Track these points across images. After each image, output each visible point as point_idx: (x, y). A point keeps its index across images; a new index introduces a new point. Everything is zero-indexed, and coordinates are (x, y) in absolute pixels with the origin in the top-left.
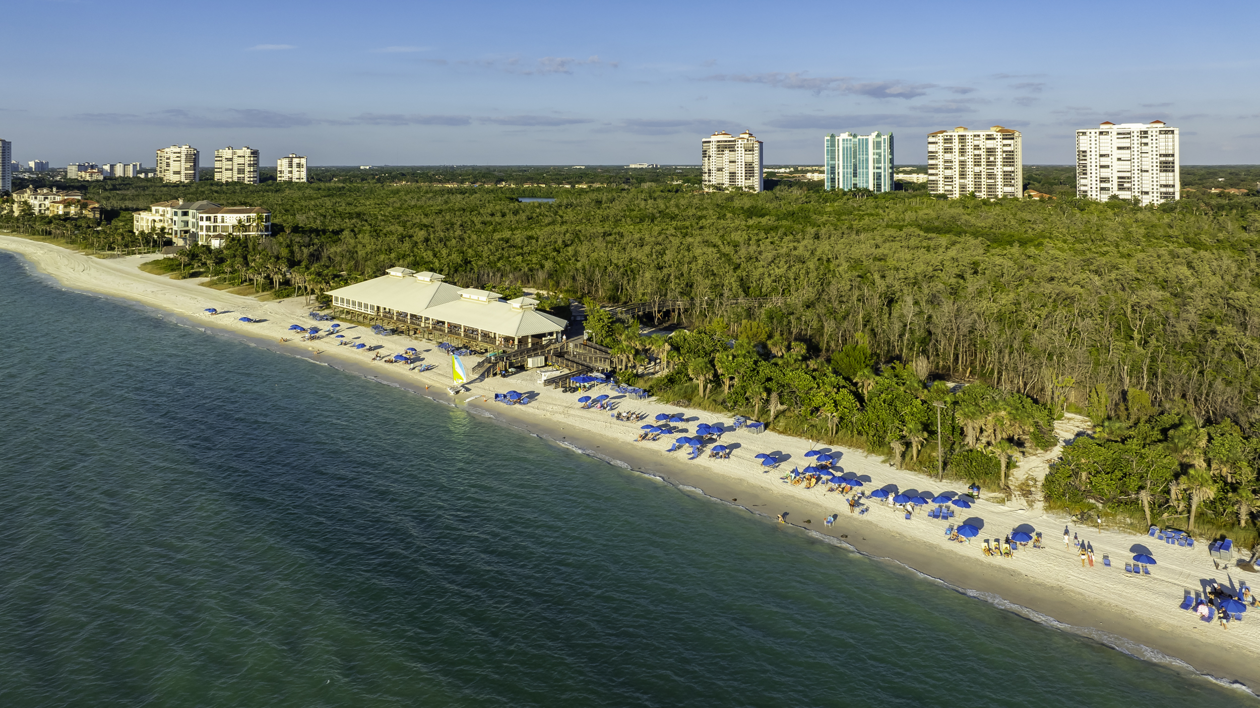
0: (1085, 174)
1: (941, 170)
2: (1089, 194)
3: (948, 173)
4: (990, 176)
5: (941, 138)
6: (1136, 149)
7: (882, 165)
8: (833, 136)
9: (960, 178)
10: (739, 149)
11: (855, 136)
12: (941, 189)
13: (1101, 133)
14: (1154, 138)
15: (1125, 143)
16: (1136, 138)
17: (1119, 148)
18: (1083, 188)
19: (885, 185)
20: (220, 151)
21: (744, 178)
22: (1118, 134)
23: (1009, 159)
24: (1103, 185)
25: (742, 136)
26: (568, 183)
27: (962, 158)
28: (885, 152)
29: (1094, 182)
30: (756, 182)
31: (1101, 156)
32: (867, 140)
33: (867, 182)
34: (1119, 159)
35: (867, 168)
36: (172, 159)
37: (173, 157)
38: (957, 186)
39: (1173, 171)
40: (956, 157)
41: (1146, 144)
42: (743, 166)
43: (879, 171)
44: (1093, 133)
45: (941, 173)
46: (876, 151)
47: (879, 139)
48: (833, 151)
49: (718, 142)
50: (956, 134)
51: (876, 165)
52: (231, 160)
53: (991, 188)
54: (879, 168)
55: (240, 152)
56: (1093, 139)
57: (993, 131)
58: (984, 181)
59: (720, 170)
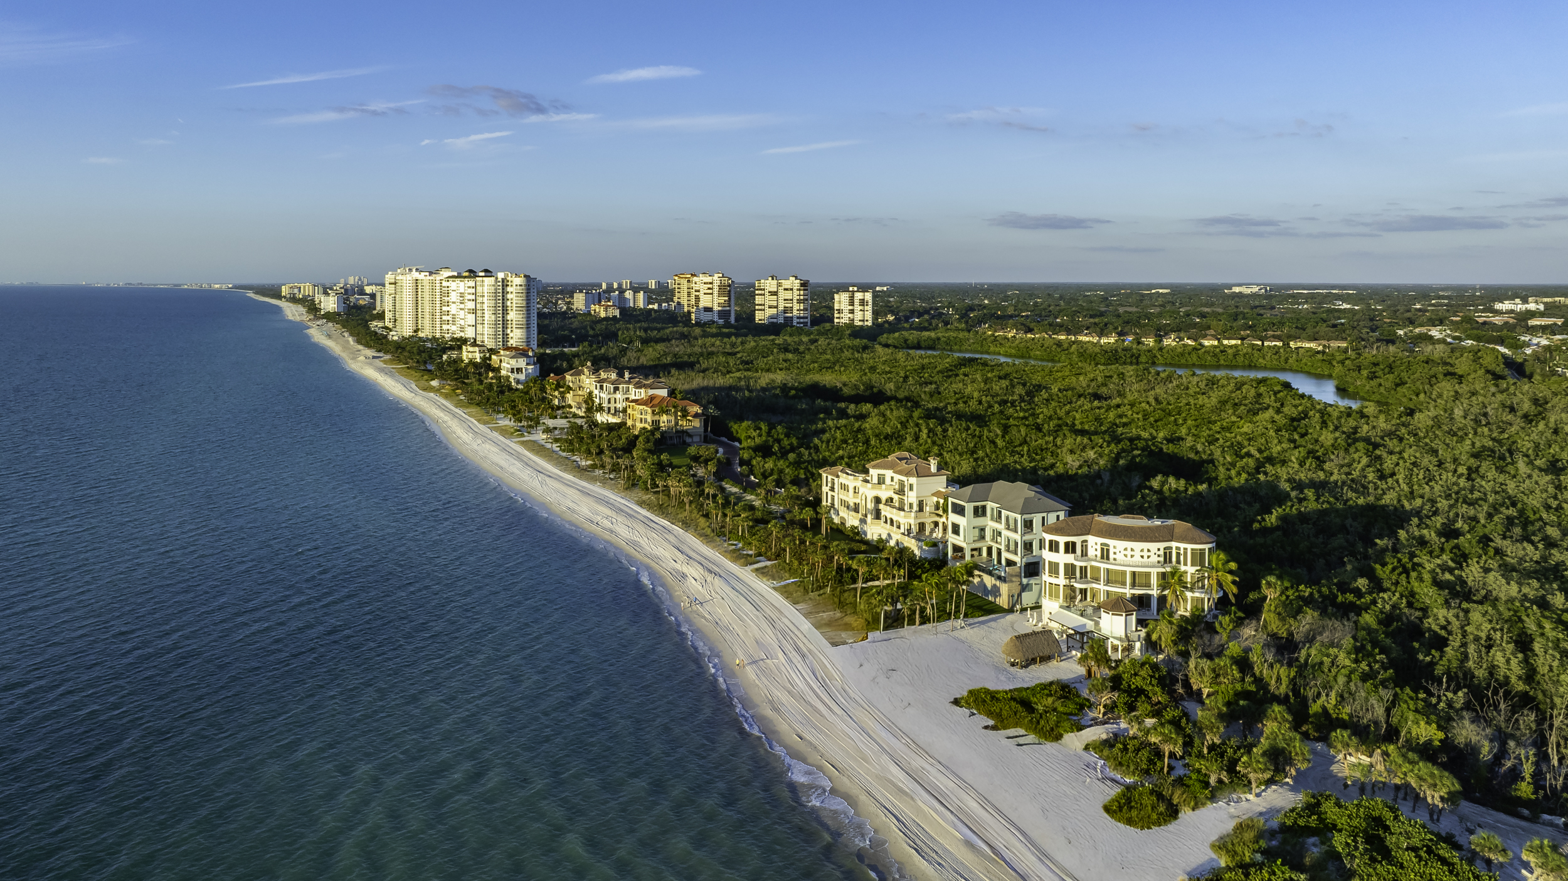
20: (762, 281)
36: (702, 292)
37: (704, 288)
52: (775, 293)
55: (786, 284)
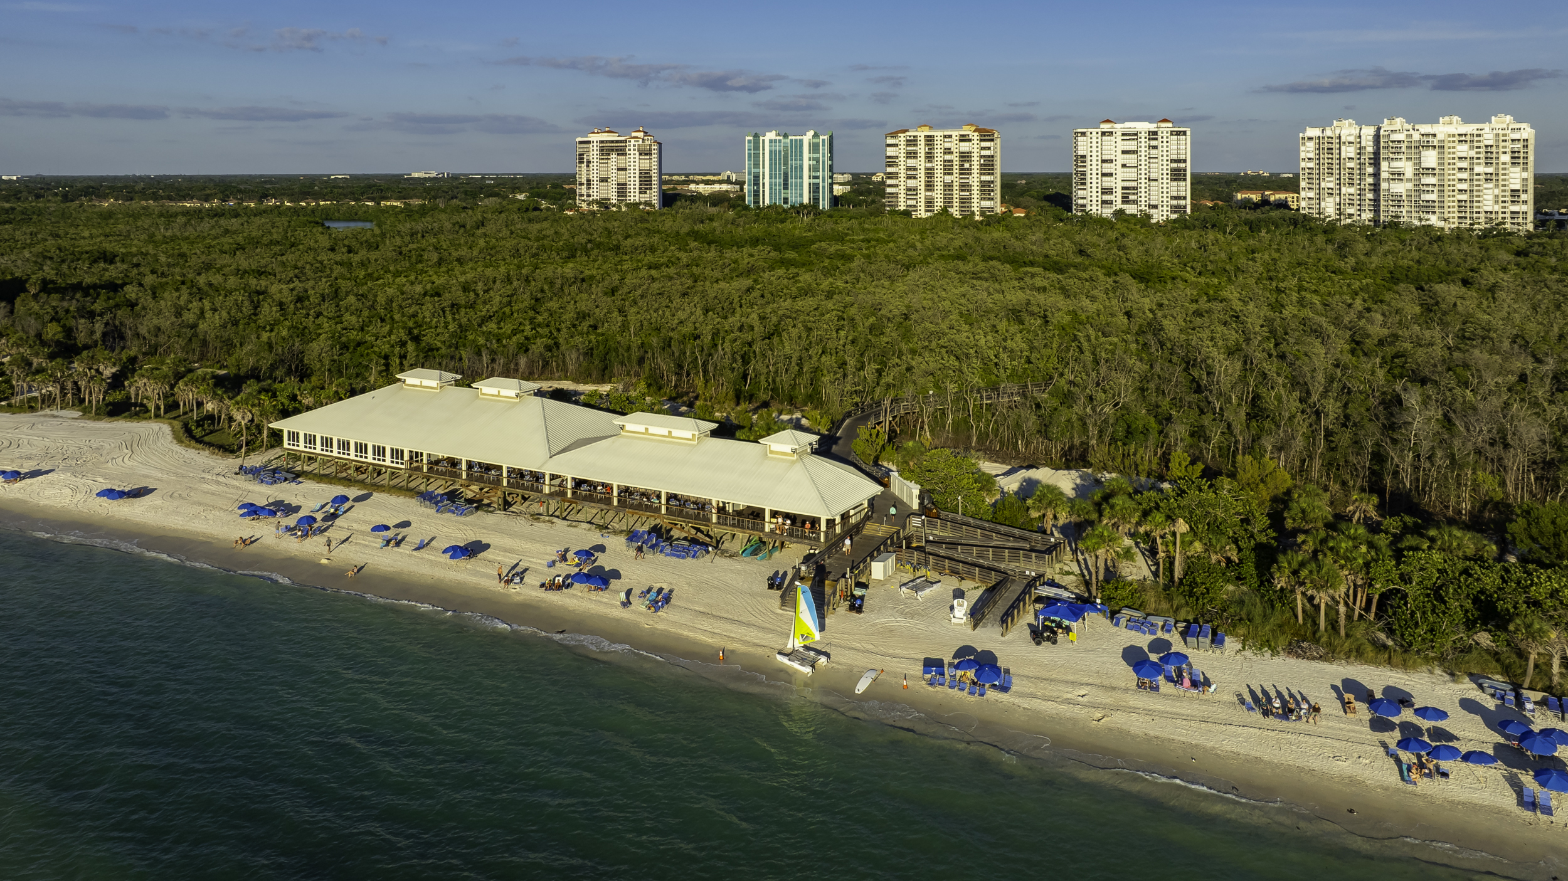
0: (1084, 184)
1: (902, 179)
2: (1088, 208)
3: (911, 183)
4: (965, 187)
5: (902, 139)
6: (1143, 154)
7: (820, 174)
8: (756, 136)
9: (927, 190)
10: (632, 152)
11: (786, 136)
12: (902, 204)
13: (1103, 134)
14: (1165, 140)
15: (1131, 145)
16: (1143, 140)
17: (1124, 152)
18: (1080, 202)
19: (824, 200)
21: (637, 190)
22: (1123, 135)
23: (987, 166)
24: (1105, 197)
25: (634, 134)
26: (372, 199)
27: (929, 165)
28: (824, 156)
29: (1094, 194)
30: (654, 196)
31: (1103, 161)
32: (801, 141)
33: (801, 195)
34: (1124, 166)
35: (801, 178)
38: (923, 200)
39: (1185, 180)
40: (921, 163)
41: (1155, 147)
42: (637, 175)
43: (816, 181)
44: (1094, 133)
45: (902, 183)
46: (812, 155)
47: (816, 141)
48: (757, 156)
49: (601, 142)
50: (922, 134)
51: (813, 174)
53: (965, 202)
54: (817, 177)
56: (1094, 140)
57: (967, 131)
58: (956, 194)
59: (604, 180)
